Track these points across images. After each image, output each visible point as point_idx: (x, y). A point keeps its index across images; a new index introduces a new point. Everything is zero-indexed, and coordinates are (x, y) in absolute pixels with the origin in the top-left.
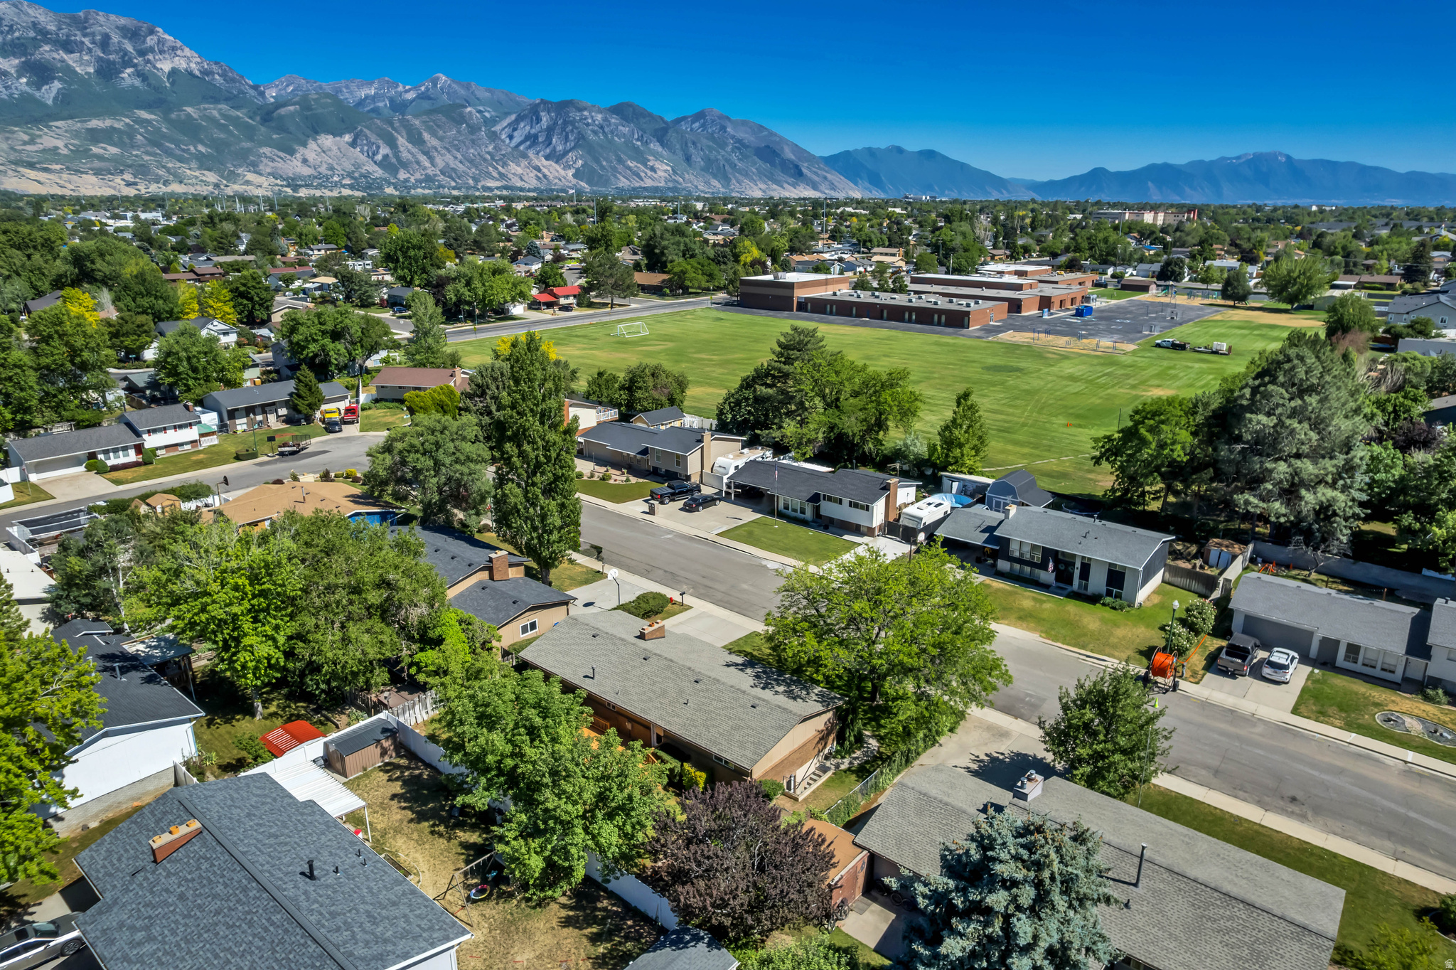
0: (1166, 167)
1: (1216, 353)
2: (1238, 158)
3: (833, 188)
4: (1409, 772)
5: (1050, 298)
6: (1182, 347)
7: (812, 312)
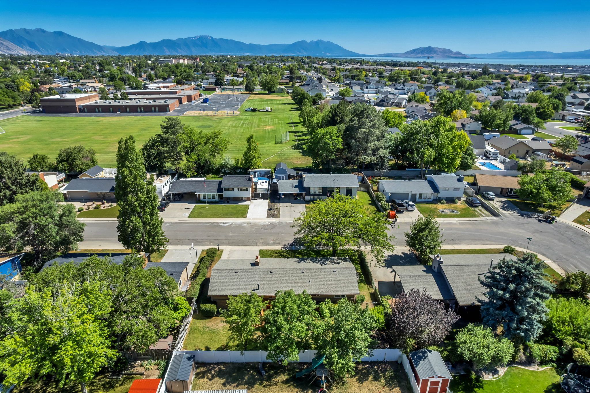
0: (169, 41)
1: (267, 111)
2: (194, 37)
3: (9, 49)
4: (463, 223)
5: (191, 96)
6: (255, 110)
7: (88, 112)
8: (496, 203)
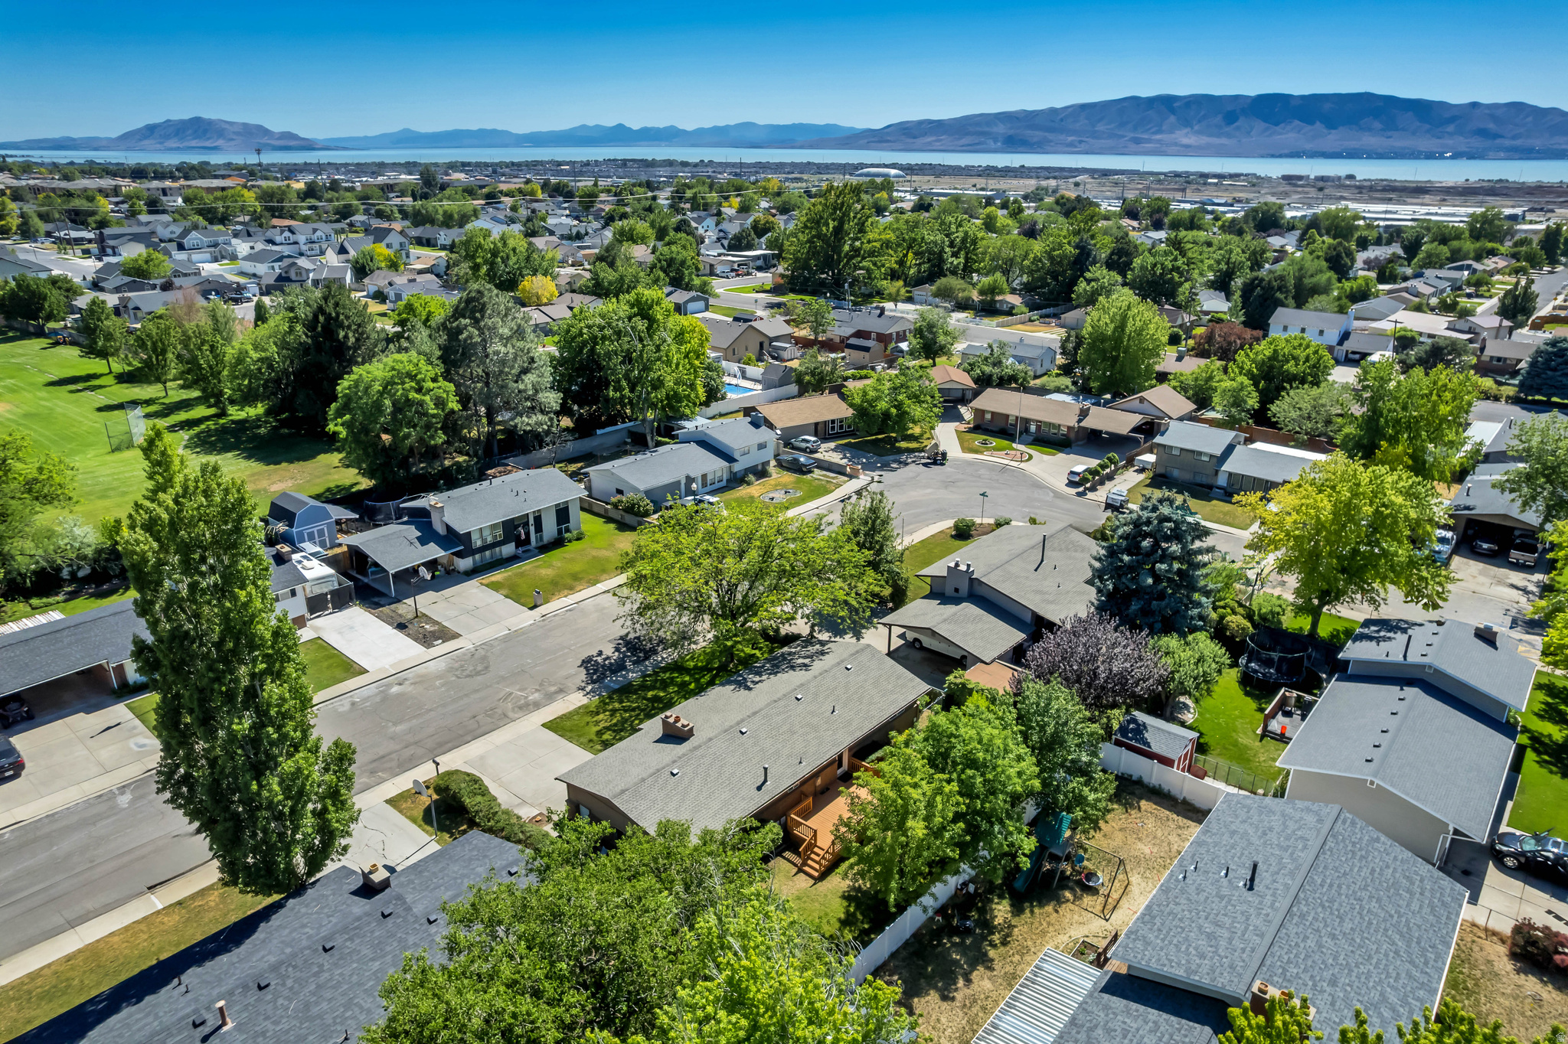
8: (828, 452)
